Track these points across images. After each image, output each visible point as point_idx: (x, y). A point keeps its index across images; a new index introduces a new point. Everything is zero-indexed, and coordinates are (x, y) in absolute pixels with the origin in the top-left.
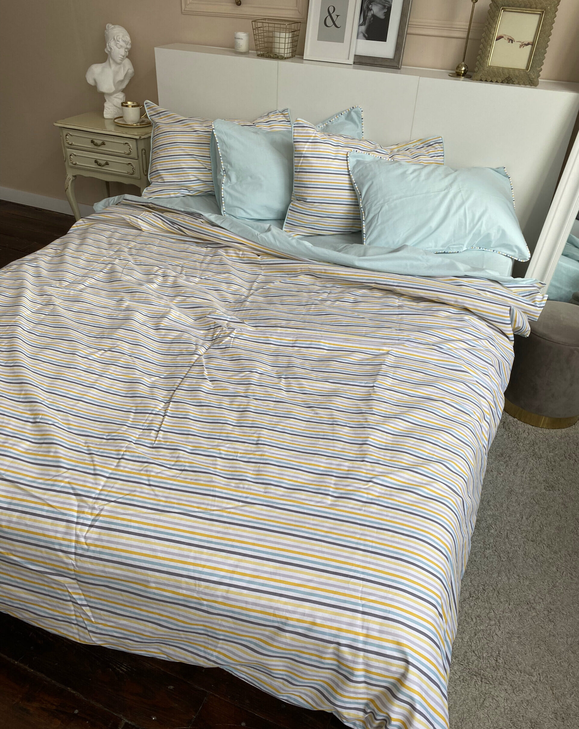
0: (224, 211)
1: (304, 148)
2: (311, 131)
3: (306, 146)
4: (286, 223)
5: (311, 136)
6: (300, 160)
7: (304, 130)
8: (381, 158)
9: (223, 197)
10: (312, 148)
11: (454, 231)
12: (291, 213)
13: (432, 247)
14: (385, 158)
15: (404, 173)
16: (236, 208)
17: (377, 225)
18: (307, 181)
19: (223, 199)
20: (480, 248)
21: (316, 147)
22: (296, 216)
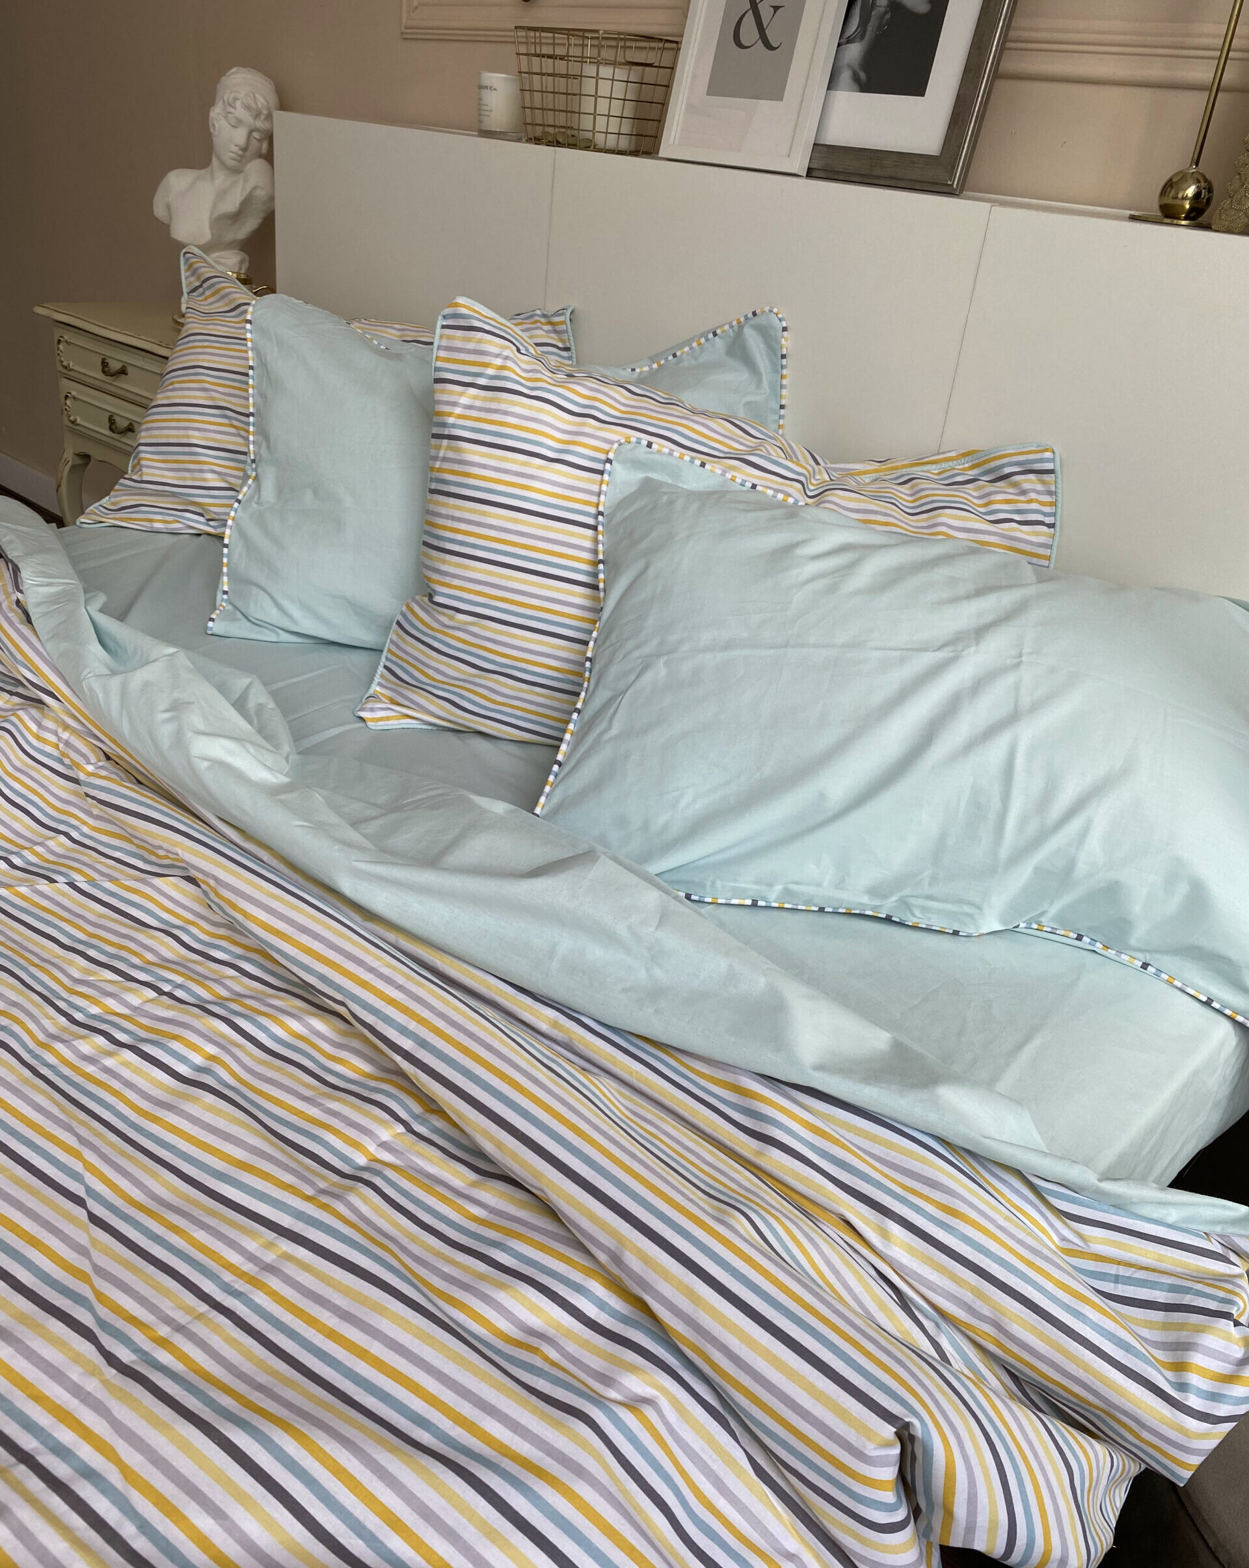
0: (225, 593)
1: (455, 404)
2: (493, 345)
3: (464, 400)
4: (386, 667)
5: (486, 365)
6: (439, 448)
7: (469, 340)
8: (754, 486)
9: (226, 546)
10: (481, 409)
11: (942, 838)
12: (398, 635)
13: (819, 885)
14: (770, 492)
15: (788, 550)
16: (255, 590)
17: (606, 736)
18: (445, 528)
19: (225, 551)
20: (1079, 938)
21: (494, 406)
22: (409, 649)
